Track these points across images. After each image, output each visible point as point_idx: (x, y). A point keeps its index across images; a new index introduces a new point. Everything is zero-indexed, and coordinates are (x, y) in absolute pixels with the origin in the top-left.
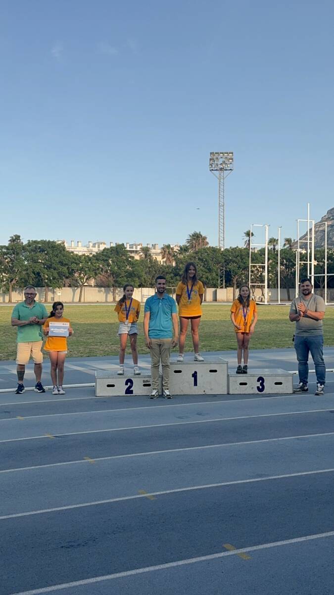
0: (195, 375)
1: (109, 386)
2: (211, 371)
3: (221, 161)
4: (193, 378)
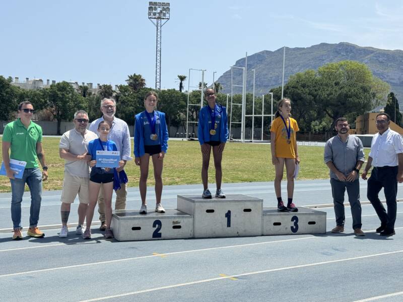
0: (228, 215)
1: (134, 229)
2: (246, 210)
3: (159, 10)
4: (227, 218)
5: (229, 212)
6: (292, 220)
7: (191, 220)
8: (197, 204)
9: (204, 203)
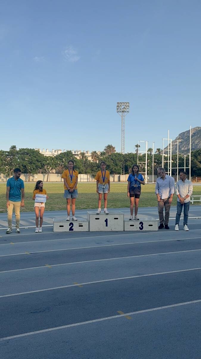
0: (106, 221)
1: (60, 226)
2: (115, 219)
3: (123, 107)
4: (105, 222)
5: (107, 219)
6: (140, 224)
7: (88, 223)
8: (91, 216)
9: (94, 215)
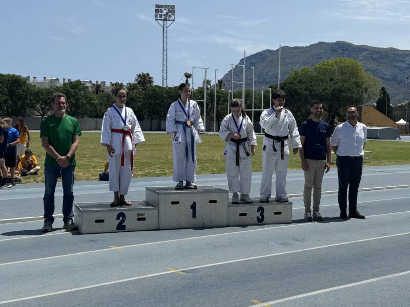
0: (193, 206)
1: (97, 221)
2: (211, 202)
3: (165, 12)
4: (192, 210)
5: (194, 203)
6: (258, 211)
7: (155, 212)
8: (162, 196)
9: (169, 195)
